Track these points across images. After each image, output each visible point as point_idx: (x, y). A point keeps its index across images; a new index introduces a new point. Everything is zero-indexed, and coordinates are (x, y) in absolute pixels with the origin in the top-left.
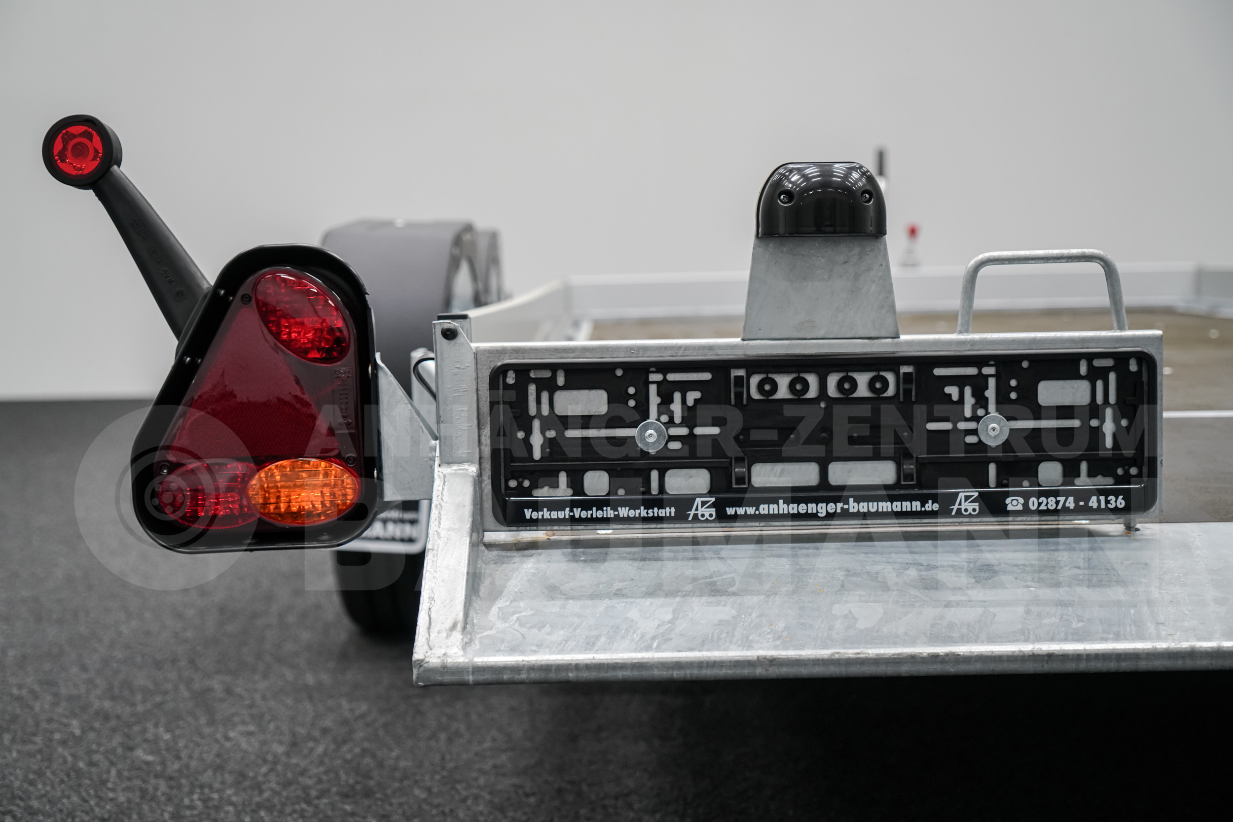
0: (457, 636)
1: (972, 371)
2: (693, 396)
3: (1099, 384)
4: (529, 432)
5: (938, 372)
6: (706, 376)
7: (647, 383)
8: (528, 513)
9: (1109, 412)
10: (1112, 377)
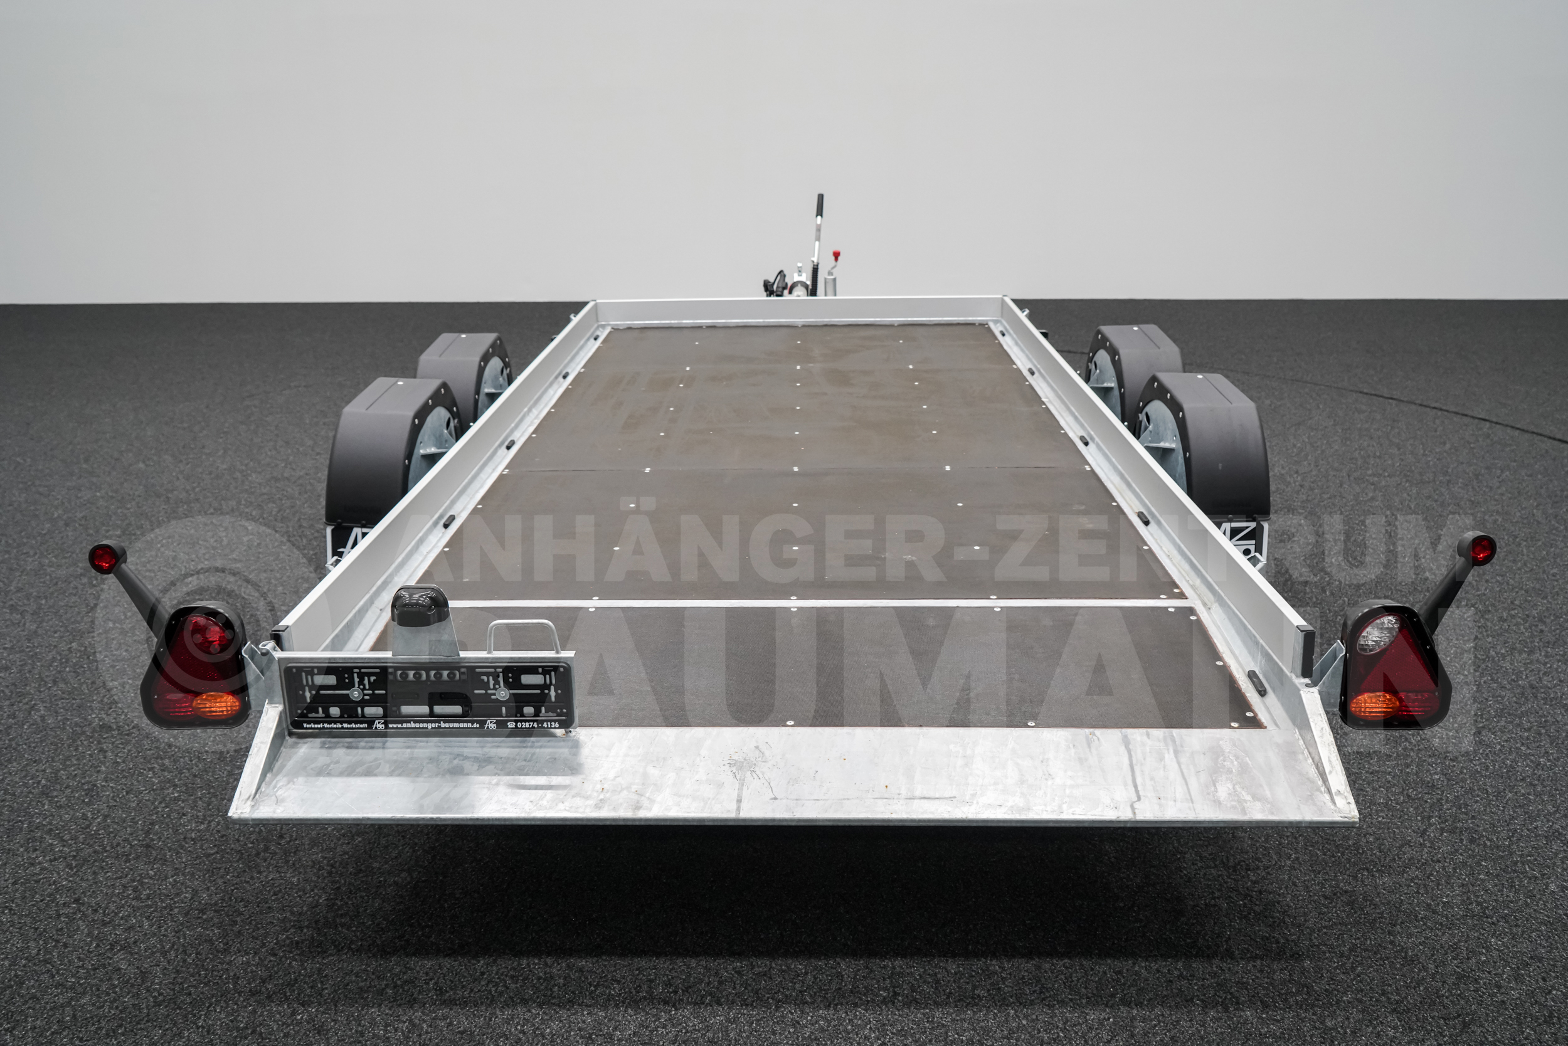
0: (249, 803)
1: (493, 670)
2: (373, 678)
3: (548, 676)
4: (304, 691)
5: (478, 670)
6: (378, 670)
7: (353, 673)
8: (305, 725)
9: (552, 687)
10: (553, 673)
